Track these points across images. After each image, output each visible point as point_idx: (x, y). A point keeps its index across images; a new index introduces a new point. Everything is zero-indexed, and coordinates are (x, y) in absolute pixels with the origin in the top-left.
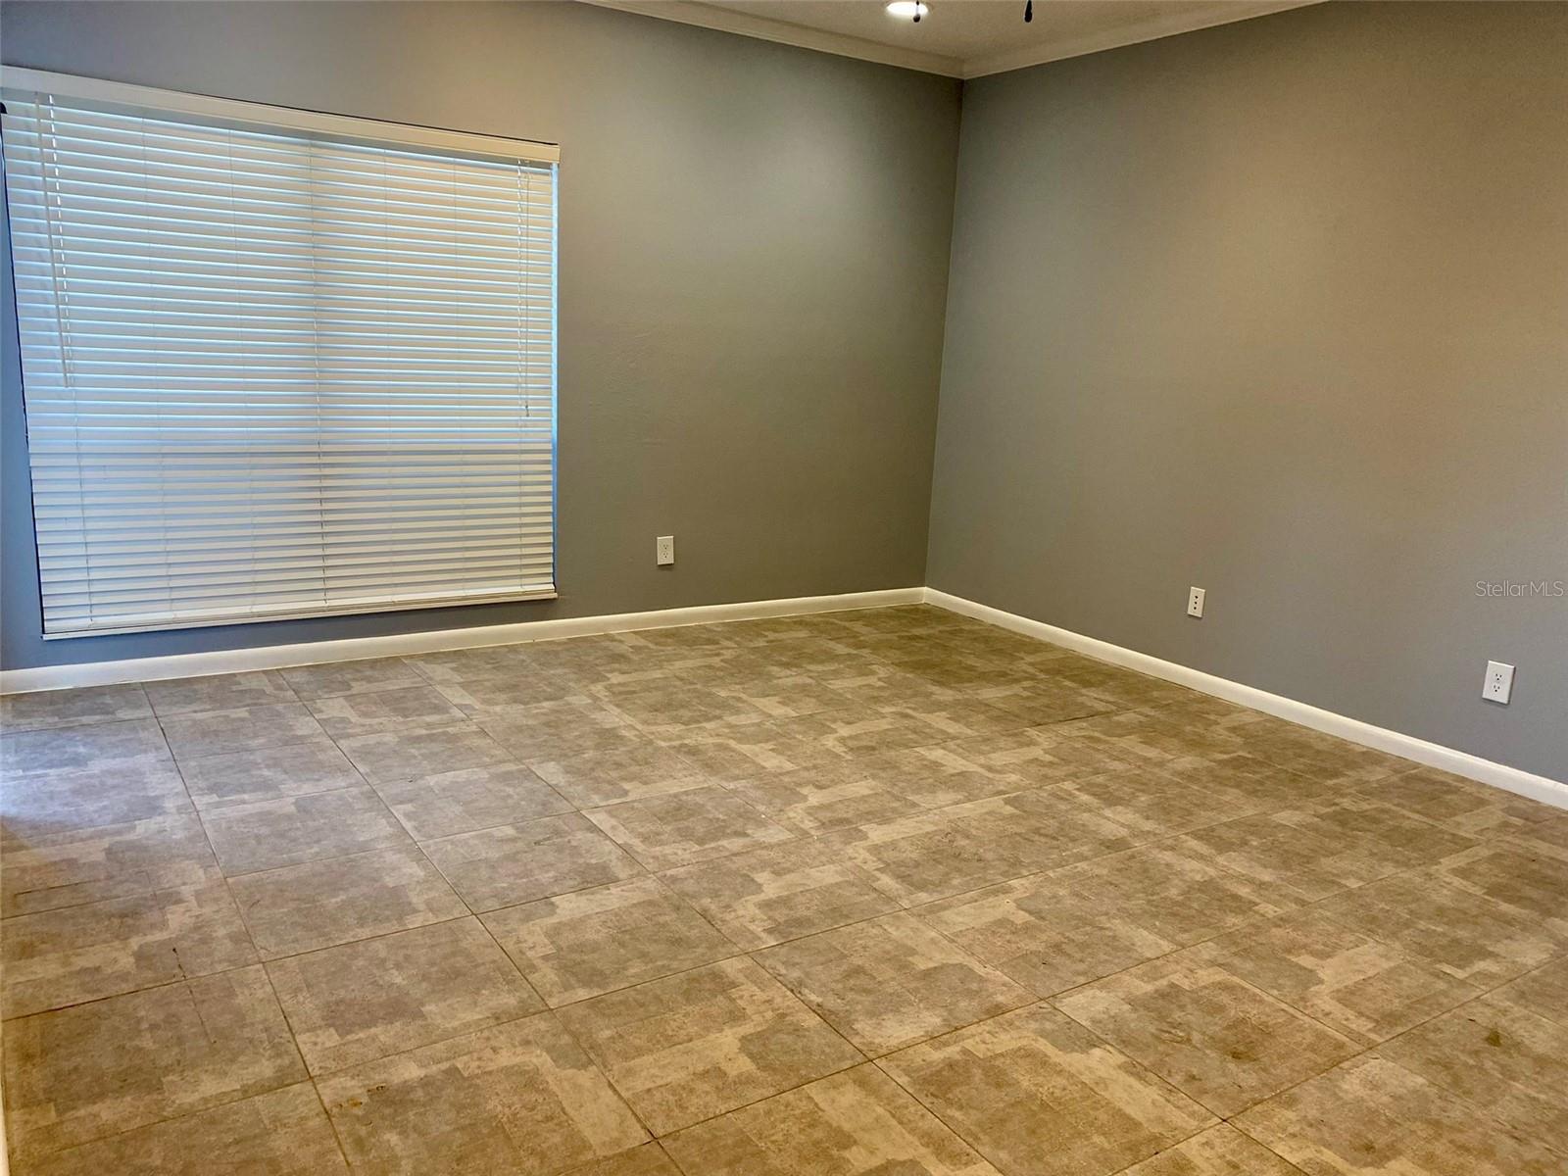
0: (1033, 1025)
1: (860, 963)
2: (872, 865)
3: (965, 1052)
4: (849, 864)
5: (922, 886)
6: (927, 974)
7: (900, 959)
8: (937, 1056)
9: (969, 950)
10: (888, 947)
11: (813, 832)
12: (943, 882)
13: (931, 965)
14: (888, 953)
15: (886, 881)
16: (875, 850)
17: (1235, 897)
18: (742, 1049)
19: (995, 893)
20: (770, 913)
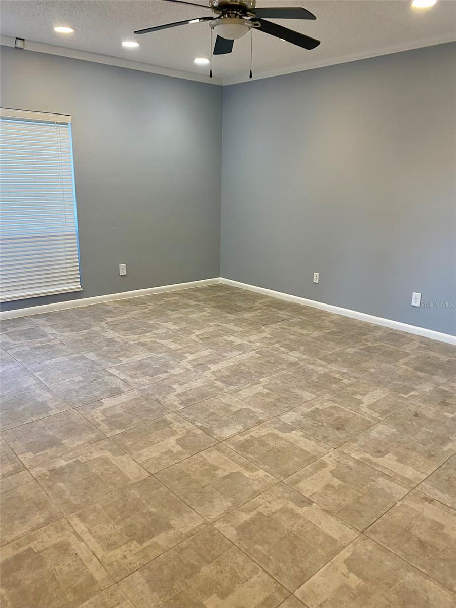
0: (272, 426)
1: (213, 411)
2: (213, 378)
3: (252, 436)
4: (205, 379)
5: (231, 384)
6: (236, 413)
7: (226, 408)
8: (242, 438)
9: (249, 403)
10: (222, 405)
11: (191, 369)
12: (238, 382)
13: (237, 409)
14: (222, 407)
15: (219, 383)
16: (213, 373)
17: (335, 378)
18: (177, 443)
19: (256, 384)
20: (180, 398)
